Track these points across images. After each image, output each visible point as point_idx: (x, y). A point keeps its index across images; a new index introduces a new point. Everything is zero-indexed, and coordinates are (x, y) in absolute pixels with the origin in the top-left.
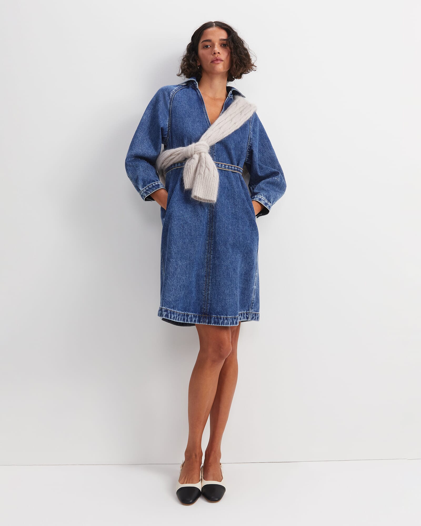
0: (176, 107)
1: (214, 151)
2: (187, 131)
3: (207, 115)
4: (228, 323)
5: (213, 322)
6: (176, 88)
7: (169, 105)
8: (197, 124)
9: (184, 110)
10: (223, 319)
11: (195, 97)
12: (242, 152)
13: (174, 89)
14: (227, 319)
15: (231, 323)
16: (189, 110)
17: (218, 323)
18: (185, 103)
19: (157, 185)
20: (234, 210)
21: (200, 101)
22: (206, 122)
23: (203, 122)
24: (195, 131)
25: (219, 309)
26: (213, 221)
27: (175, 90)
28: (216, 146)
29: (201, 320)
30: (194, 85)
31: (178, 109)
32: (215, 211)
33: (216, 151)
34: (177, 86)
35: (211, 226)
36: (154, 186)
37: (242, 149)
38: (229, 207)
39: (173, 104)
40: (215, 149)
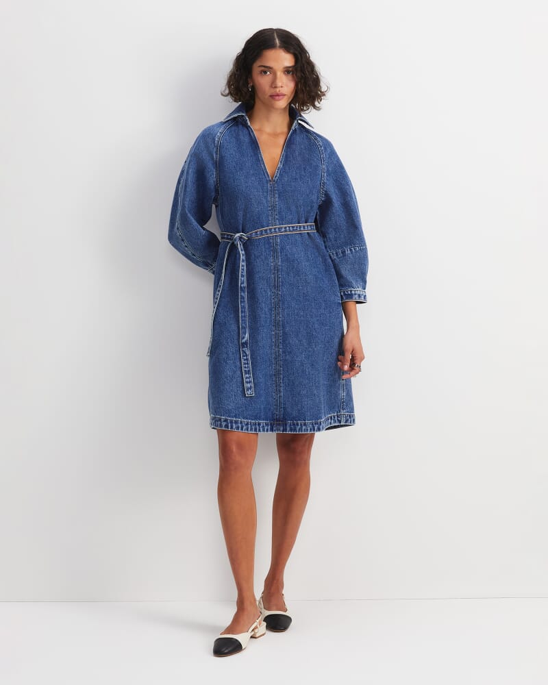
0: (223, 158)
3: (264, 162)
4: (307, 430)
5: (288, 429)
6: (222, 128)
8: (252, 179)
10: (301, 425)
11: (246, 139)
12: (312, 207)
13: (219, 129)
14: (305, 424)
15: (311, 429)
16: (240, 160)
17: (295, 430)
18: (234, 150)
21: (254, 144)
23: (259, 175)
24: (249, 189)
25: (295, 413)
27: (220, 132)
29: (274, 429)
31: (227, 161)
33: (279, 212)
37: (312, 203)
40: (277, 209)
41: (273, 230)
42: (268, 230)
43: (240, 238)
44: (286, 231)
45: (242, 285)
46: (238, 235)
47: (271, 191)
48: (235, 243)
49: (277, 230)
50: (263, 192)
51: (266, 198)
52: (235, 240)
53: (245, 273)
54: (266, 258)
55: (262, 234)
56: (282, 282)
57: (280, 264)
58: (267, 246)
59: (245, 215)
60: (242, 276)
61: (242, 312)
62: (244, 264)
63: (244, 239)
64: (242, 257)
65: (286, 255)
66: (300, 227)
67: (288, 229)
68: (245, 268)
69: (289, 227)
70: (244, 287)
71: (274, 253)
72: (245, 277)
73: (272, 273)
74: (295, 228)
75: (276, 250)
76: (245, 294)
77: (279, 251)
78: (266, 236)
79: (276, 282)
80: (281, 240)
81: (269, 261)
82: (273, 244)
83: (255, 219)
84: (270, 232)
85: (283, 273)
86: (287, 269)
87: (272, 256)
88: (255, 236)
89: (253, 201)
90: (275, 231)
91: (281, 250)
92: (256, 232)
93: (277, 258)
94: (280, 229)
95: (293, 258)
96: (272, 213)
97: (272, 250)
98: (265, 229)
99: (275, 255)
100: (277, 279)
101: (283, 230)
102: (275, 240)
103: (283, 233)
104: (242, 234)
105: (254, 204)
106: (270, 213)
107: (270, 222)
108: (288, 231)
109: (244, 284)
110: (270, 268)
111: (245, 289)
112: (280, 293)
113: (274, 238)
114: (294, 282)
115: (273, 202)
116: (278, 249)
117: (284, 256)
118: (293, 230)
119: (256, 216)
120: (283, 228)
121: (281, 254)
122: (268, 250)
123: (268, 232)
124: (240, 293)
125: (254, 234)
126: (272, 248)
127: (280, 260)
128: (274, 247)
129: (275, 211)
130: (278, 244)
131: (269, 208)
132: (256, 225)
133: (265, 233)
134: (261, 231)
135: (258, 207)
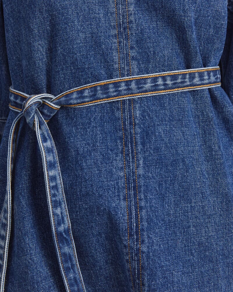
1: (130, 43)
20: (206, 231)
26: (143, 285)
28: (134, 26)
33: (137, 41)
37: (217, 19)
38: (189, 227)
40: (132, 34)
41: (123, 87)
42: (111, 86)
43: (42, 106)
44: (155, 88)
46: (35, 99)
48: (28, 120)
49: (133, 86)
52: (28, 113)
54: (106, 158)
55: (94, 97)
56: (149, 221)
57: (141, 171)
58: (108, 127)
65: (157, 149)
66: (192, 76)
67: (160, 82)
68: (60, 181)
69: (164, 78)
70: (67, 231)
71: (126, 145)
72: (64, 205)
73: (122, 197)
74: (179, 81)
75: (131, 138)
76: (71, 249)
77: (139, 141)
78: (99, 102)
79: (134, 220)
80: (144, 111)
81: (113, 166)
82: (124, 123)
83: (76, 59)
84: (116, 91)
85: (149, 196)
86: (160, 185)
87: (122, 153)
88: (79, 101)
89: (70, 13)
90: (129, 89)
91: (142, 138)
92: (81, 92)
93: (133, 158)
94: (141, 84)
95: (173, 155)
96: (120, 42)
97: (121, 138)
98: (103, 84)
99: (128, 151)
100: (136, 212)
101: (148, 86)
102: (130, 111)
103: (149, 94)
104: (45, 95)
105: (73, 22)
106: (115, 43)
107: (116, 66)
108: (162, 87)
109: (64, 224)
110: (117, 183)
111: (68, 235)
112: (145, 249)
113: (127, 106)
114: (176, 217)
115: (123, 16)
116: (135, 134)
117: (152, 152)
118: (175, 84)
119: (80, 52)
120: (149, 81)
121: (144, 147)
122: (111, 136)
123: (111, 90)
124: (60, 248)
125: (75, 96)
126: (120, 133)
127: (141, 162)
128: (126, 130)
129: (127, 39)
130: (137, 122)
131: (114, 32)
132: (82, 75)
133: (102, 94)
134: (93, 89)
135: (84, 28)
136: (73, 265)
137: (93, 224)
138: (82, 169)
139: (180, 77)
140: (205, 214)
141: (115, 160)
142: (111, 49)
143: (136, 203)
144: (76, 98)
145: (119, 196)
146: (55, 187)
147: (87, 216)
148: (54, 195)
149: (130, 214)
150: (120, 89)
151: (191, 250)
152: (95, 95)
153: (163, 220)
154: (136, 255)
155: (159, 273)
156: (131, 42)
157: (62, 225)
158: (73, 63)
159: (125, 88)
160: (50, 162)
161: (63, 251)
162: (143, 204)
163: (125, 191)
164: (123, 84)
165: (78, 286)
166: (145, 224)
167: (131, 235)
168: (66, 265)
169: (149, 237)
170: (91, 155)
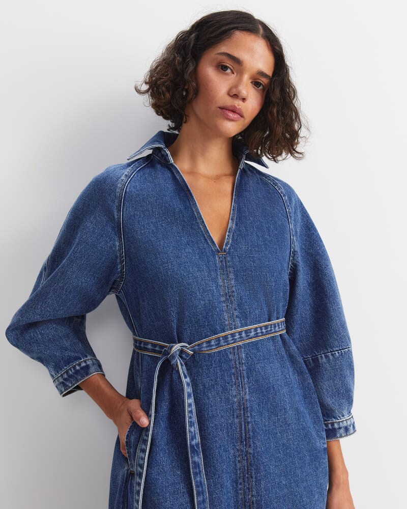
0: (132, 218)
2: (167, 272)
3: (203, 221)
6: (127, 171)
7: (116, 213)
8: (187, 250)
9: (152, 222)
11: (170, 186)
13: (123, 173)
16: (163, 220)
19: (84, 367)
21: (183, 191)
22: (205, 240)
23: (197, 243)
24: (185, 268)
26: (252, 477)
27: (126, 175)
30: (163, 155)
31: (138, 223)
32: (254, 453)
34: (129, 165)
35: (248, 489)
36: (78, 370)
38: (277, 433)
39: (125, 210)
40: (235, 300)
41: (237, 336)
42: (229, 336)
43: (182, 352)
44: (257, 335)
45: (194, 442)
46: (177, 347)
47: (222, 268)
48: (173, 362)
49: (244, 335)
50: (209, 272)
51: (215, 280)
52: (173, 357)
53: (195, 419)
54: (225, 389)
55: (218, 345)
56: (254, 431)
57: (247, 397)
58: (225, 367)
59: (181, 314)
60: (191, 424)
61: (198, 493)
62: (191, 401)
63: (187, 354)
64: (188, 390)
65: (257, 381)
67: (259, 331)
68: (194, 407)
69: (261, 328)
70: (197, 445)
71: (237, 379)
72: (196, 425)
73: (235, 416)
74: (269, 329)
75: (240, 374)
76: (199, 459)
77: (245, 375)
78: (222, 348)
79: (243, 432)
80: (247, 354)
81: (229, 394)
82: (235, 362)
83: (199, 319)
84: (233, 340)
85: (254, 414)
86: (259, 405)
87: (235, 384)
88: (208, 349)
89: (194, 287)
90: (241, 337)
91: (247, 373)
92: (209, 342)
93: (242, 388)
94: (248, 333)
95: (267, 384)
96: (227, 306)
97: (234, 374)
98: (224, 335)
99: (239, 383)
100: (245, 425)
101: (252, 334)
102: (238, 354)
103: (254, 340)
104: (183, 344)
105: (196, 294)
106: (224, 306)
107: (227, 323)
108: (260, 334)
109: (196, 439)
110: (233, 406)
111: (198, 448)
112: (251, 451)
113: (236, 350)
114: (269, 427)
115: (228, 288)
116: (243, 370)
117: (254, 383)
118: (266, 331)
119: (202, 314)
120: (253, 330)
121: (248, 379)
122: (227, 373)
123: (230, 339)
124: (192, 457)
125: (205, 345)
126: (233, 371)
127: (247, 390)
128: (237, 368)
129: (232, 303)
130: (243, 362)
131: (223, 299)
132: (203, 330)
133: (224, 342)
134: (217, 339)
135: (204, 297)
136: (200, 471)
137: (217, 439)
138: (208, 398)
139: (269, 327)
140: (286, 424)
141: (231, 390)
142: (222, 311)
143: (245, 419)
144: (206, 347)
145: (233, 415)
146: (191, 412)
147: (213, 432)
148: (190, 418)
149: (241, 428)
150: (235, 338)
151: (279, 450)
152: (219, 344)
153: (262, 430)
154: (245, 456)
155: (262, 468)
156: (235, 306)
157: (194, 440)
158: (197, 322)
159: (239, 336)
160: (189, 392)
161: (194, 460)
162: (249, 420)
163: (238, 412)
164: (237, 334)
165: (202, 488)
166: (251, 433)
167: (242, 442)
168: (195, 471)
169: (254, 442)
170: (214, 388)
